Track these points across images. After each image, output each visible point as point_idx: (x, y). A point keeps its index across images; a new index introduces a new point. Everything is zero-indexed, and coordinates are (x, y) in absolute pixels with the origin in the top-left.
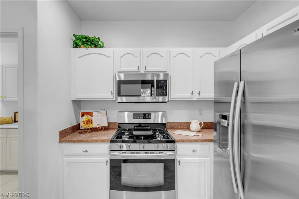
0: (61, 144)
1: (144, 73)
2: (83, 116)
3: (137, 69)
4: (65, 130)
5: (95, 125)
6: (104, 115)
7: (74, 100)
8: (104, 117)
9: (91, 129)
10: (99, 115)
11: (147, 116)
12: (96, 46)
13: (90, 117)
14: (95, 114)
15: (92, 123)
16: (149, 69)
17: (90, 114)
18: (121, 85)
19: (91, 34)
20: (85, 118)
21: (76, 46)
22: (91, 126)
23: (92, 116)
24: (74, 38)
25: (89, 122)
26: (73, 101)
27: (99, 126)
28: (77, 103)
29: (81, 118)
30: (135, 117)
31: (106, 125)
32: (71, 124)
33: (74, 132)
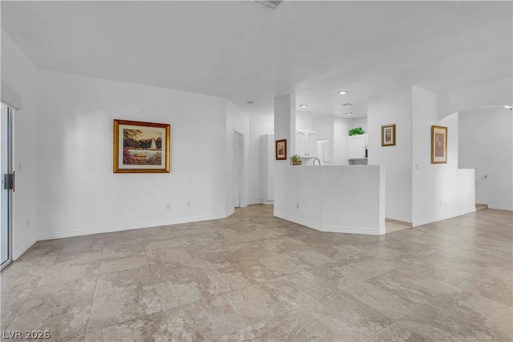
12: (359, 134)
19: (356, 127)
21: (350, 135)
24: (349, 132)
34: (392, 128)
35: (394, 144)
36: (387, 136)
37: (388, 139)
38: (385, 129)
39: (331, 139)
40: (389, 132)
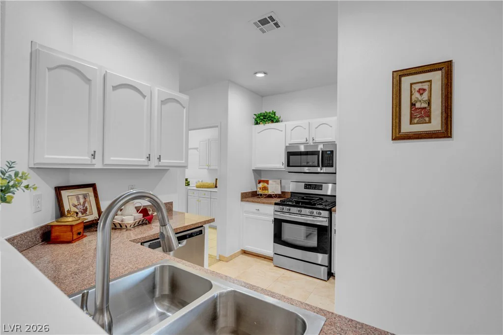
0: (242, 202)
1: (313, 144)
2: (259, 183)
3: (305, 140)
4: (246, 193)
5: (270, 192)
6: (278, 184)
7: (255, 169)
8: (278, 185)
9: (266, 195)
10: (274, 183)
11: (318, 187)
12: (272, 121)
13: (266, 185)
14: (270, 182)
15: (267, 190)
16: (317, 140)
17: (267, 182)
18: (291, 157)
20: (261, 185)
21: (257, 123)
22: (266, 192)
23: (268, 184)
24: (255, 117)
25: (265, 188)
26: (253, 170)
27: (273, 193)
28: (257, 172)
29: (258, 185)
30: (306, 187)
31: (280, 193)
32: (252, 189)
33: (254, 196)
34: (436, 77)
35: (446, 132)
36: (413, 105)
37: (421, 113)
38: (406, 81)
39: (222, 128)
40: (421, 91)
